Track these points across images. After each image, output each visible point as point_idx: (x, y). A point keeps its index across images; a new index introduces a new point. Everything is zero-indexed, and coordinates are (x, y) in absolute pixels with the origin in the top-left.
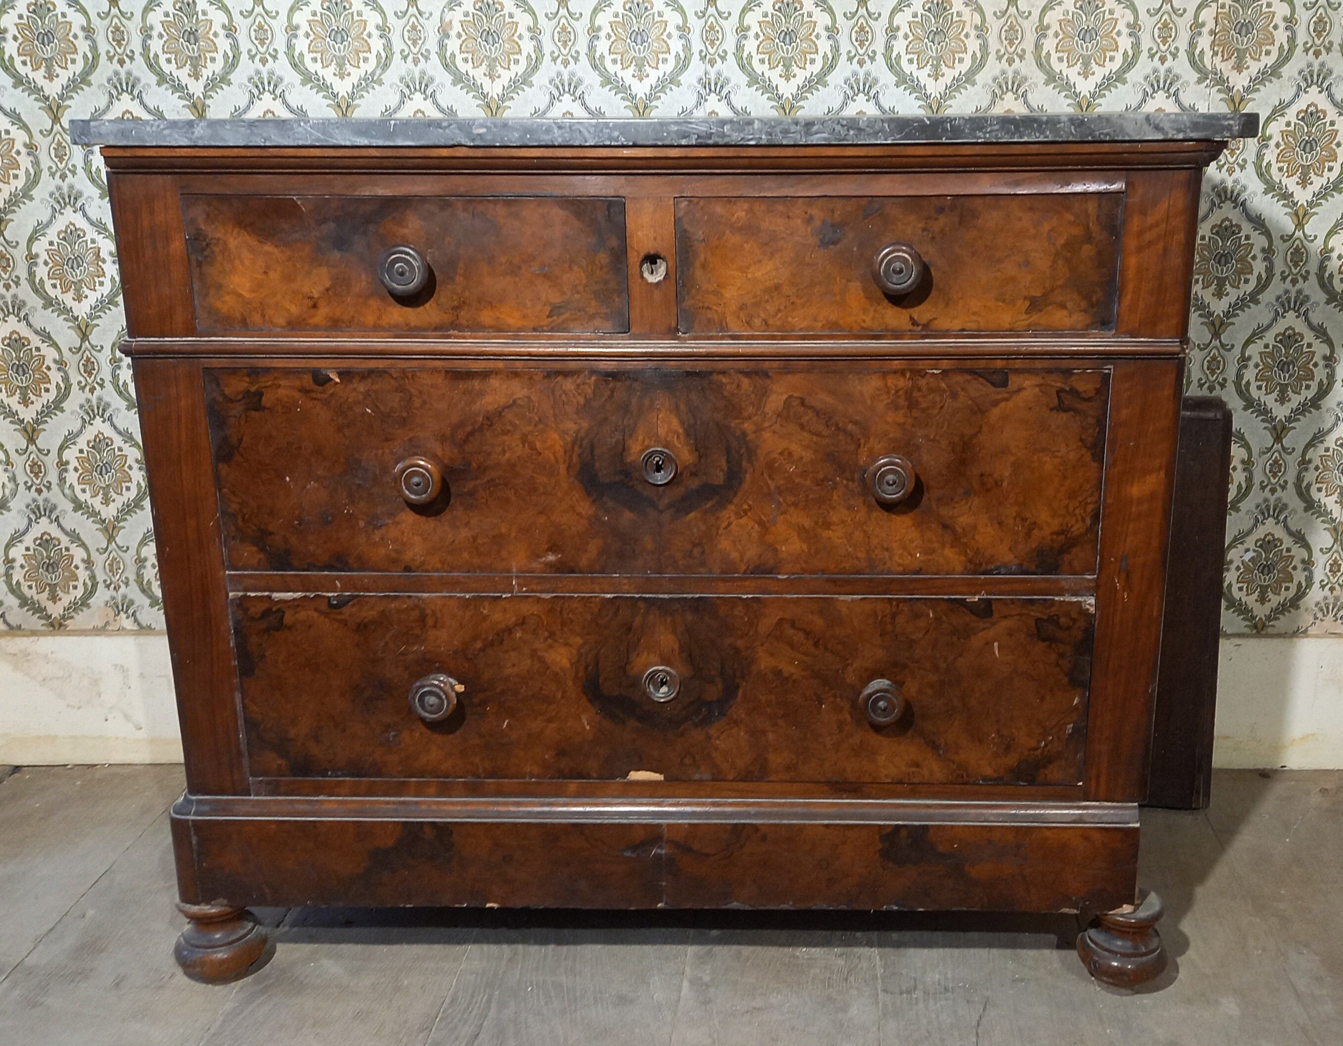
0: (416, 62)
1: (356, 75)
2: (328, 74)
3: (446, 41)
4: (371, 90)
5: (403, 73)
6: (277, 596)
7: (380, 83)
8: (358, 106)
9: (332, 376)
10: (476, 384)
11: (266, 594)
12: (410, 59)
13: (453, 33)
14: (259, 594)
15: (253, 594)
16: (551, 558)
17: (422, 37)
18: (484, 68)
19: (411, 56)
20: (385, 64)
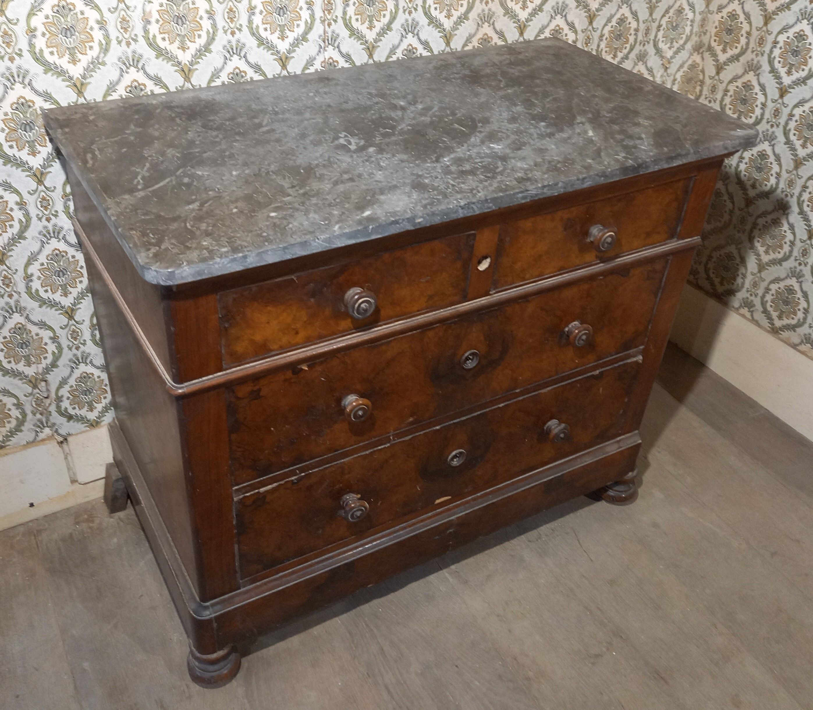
0: (128, 44)
1: (84, 60)
2: (64, 62)
3: (148, 26)
4: (97, 70)
5: (120, 54)
6: (262, 490)
7: (104, 64)
8: (89, 83)
9: (303, 368)
10: (384, 348)
11: (257, 491)
12: (124, 43)
13: (153, 20)
14: (252, 493)
15: (248, 494)
16: (411, 419)
17: (131, 25)
18: (177, 44)
19: (124, 40)
20: (105, 49)
